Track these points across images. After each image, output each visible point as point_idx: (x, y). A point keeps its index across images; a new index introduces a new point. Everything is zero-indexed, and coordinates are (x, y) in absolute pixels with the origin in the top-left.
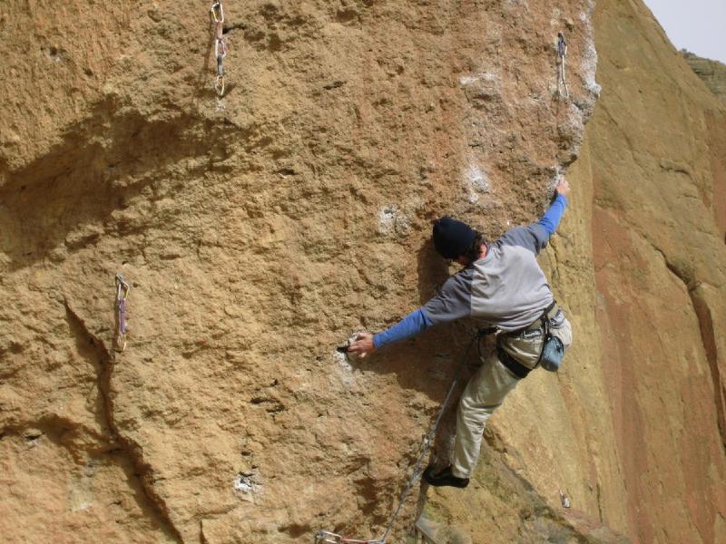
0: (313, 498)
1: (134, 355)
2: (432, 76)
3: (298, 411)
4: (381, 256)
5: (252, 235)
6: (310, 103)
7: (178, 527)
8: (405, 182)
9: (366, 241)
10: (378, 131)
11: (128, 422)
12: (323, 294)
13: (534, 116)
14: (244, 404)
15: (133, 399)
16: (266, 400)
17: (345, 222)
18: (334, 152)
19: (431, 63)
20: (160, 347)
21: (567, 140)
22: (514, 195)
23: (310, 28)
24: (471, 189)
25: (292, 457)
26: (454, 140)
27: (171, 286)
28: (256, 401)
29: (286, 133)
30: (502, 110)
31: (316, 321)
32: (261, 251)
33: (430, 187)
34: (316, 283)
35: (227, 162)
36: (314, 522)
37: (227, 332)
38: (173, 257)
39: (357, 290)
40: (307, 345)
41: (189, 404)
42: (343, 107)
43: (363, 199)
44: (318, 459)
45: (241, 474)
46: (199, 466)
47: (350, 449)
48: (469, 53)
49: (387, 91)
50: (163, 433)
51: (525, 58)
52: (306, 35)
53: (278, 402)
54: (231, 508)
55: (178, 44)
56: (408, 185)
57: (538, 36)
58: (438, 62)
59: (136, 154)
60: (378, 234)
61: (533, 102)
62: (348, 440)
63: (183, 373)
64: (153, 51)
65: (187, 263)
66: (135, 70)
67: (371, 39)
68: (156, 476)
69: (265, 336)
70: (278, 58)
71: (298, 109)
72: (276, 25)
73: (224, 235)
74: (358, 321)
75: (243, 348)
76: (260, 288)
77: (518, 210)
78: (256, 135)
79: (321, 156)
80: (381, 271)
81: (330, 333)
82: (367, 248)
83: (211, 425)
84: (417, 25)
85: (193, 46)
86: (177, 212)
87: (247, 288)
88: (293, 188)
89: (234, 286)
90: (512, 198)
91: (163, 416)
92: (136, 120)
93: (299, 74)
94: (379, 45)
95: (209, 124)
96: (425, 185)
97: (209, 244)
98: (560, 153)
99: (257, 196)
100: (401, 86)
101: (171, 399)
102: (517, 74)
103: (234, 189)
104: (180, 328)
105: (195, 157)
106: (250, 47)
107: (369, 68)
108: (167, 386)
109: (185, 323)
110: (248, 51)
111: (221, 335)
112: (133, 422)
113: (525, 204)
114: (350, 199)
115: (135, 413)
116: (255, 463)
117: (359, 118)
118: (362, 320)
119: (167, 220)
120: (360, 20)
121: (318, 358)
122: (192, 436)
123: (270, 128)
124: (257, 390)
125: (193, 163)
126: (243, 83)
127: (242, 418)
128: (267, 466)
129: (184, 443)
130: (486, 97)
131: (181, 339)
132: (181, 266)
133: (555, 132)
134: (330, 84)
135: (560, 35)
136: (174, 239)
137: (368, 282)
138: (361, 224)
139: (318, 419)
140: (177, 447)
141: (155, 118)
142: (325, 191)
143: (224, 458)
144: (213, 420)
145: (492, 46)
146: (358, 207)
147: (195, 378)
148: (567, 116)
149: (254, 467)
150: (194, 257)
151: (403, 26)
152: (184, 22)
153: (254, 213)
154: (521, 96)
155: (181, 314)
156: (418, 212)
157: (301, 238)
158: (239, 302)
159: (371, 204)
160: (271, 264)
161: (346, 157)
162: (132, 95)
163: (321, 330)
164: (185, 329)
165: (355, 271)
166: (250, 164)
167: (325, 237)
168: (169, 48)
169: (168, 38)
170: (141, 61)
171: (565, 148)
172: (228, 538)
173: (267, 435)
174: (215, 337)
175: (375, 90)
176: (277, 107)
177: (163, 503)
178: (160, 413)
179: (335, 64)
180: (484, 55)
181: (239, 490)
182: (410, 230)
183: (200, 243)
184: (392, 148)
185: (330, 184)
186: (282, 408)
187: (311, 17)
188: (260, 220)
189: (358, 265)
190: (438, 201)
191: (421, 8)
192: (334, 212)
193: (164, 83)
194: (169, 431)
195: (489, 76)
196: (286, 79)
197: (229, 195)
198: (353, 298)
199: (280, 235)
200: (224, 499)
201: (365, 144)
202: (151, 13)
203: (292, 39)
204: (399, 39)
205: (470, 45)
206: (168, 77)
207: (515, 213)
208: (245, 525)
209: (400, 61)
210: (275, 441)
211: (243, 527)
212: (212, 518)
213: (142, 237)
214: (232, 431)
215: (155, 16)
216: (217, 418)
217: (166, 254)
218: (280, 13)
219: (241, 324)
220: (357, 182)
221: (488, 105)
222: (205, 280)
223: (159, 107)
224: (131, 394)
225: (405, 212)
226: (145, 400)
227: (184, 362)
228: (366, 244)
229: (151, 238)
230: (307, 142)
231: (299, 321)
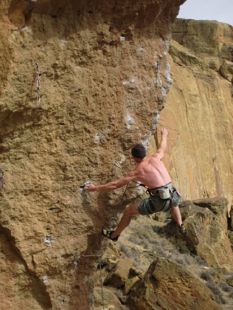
0: (73, 244)
1: (7, 197)
2: (113, 83)
3: (66, 212)
4: (95, 152)
5: (49, 148)
6: (69, 98)
7: (24, 258)
8: (104, 124)
9: (90, 147)
10: (94, 106)
11: (5, 222)
12: (75, 168)
13: (149, 93)
14: (47, 211)
15: (7, 213)
16: (55, 208)
17: (83, 140)
18: (78, 115)
19: (113, 78)
20: (16, 193)
21: (161, 101)
22: (142, 124)
23: (69, 70)
24: (127, 124)
25: (65, 229)
26: (121, 106)
27: (19, 170)
28: (51, 209)
29: (61, 109)
30: (138, 93)
31: (73, 178)
32: (52, 154)
33: (113, 125)
34: (73, 164)
35: (39, 123)
36: (74, 252)
37: (40, 185)
38: (20, 159)
39: (87, 165)
40: (69, 187)
41: (27, 213)
42: (81, 98)
43: (89, 132)
44: (74, 229)
45: (47, 236)
46: (32, 235)
47: (86, 224)
48: (126, 73)
49: (97, 90)
50: (18, 224)
51: (145, 72)
52: (68, 73)
53: (60, 209)
54: (44, 250)
55: (23, 83)
56: (105, 125)
57: (150, 63)
58: (115, 77)
59: (7, 123)
60: (94, 144)
61: (149, 88)
62: (85, 221)
63: (25, 202)
64: (15, 86)
65: (25, 160)
66: (9, 95)
67: (91, 71)
68: (16, 241)
69: (54, 185)
70: (58, 82)
71: (65, 100)
72: (57, 70)
73: (38, 149)
74: (87, 176)
75: (46, 190)
76: (52, 167)
77: (144, 129)
78: (50, 112)
79: (74, 117)
80: (96, 157)
81: (78, 182)
82: (90, 149)
83: (35, 220)
84: (107, 64)
85: (29, 83)
86: (21, 142)
87: (48, 168)
88: (64, 130)
89: (43, 168)
90: (142, 125)
91: (18, 218)
92: (9, 112)
93: (65, 87)
94: (94, 73)
95: (34, 110)
96: (112, 124)
97: (33, 153)
98: (158, 106)
99: (50, 134)
100: (102, 88)
101: (20, 211)
102: (143, 78)
103: (42, 132)
104: (23, 185)
105: (28, 122)
106: (48, 80)
107: (91, 82)
108: (20, 207)
109: (25, 183)
110: (48, 81)
111: (38, 186)
112: (7, 221)
113: (146, 126)
114: (84, 132)
115: (8, 218)
116: (52, 232)
117: (87, 102)
118: (89, 176)
119: (18, 146)
120: (87, 65)
121: (73, 191)
122: (28, 225)
123: (55, 109)
124: (52, 205)
125: (27, 124)
126: (46, 93)
127: (46, 216)
128: (56, 233)
129: (26, 227)
130: (132, 89)
131: (24, 189)
132: (23, 162)
133: (157, 98)
134: (77, 90)
135: (157, 62)
136: (20, 152)
137: (91, 162)
138: (89, 141)
139: (74, 214)
140: (23, 229)
141: (15, 110)
142: (75, 130)
143: (41, 232)
144: (36, 218)
145: (134, 69)
146: (87, 134)
147: (29, 203)
148: (161, 92)
149: (51, 234)
150: (28, 158)
151: (102, 65)
152: (26, 74)
153: (49, 140)
154: (144, 87)
155: (23, 180)
156: (109, 135)
157: (67, 148)
158: (44, 174)
159: (92, 133)
160: (56, 158)
161: (83, 116)
162: (8, 104)
163: (74, 181)
164: (25, 185)
165: (86, 158)
166: (48, 122)
167: (75, 147)
168: (20, 85)
169: (20, 81)
170: (11, 91)
171: (160, 104)
172: (43, 261)
173: (56, 221)
174: (36, 187)
175: (93, 91)
176: (58, 101)
177: (19, 250)
178: (17, 217)
179: (78, 82)
180: (131, 73)
181: (46, 243)
182: (106, 141)
183: (29, 153)
184: (99, 111)
185: (77, 127)
186: (61, 211)
187: (70, 66)
188: (51, 143)
189: (88, 156)
190: (116, 130)
191: (108, 58)
192: (79, 137)
193: (19, 98)
194: (20, 223)
195: (133, 81)
196: (61, 90)
197: (40, 135)
198: (86, 168)
199: (59, 148)
200: (41, 246)
201: (90, 111)
202: (15, 73)
203: (62, 75)
204: (101, 70)
205: (126, 69)
206: (20, 95)
207: (143, 130)
208: (49, 256)
209: (101, 79)
210: (59, 223)
211: (48, 257)
212: (37, 254)
213: (8, 153)
214: (43, 221)
215: (16, 74)
216: (37, 217)
217: (17, 158)
218: (59, 66)
219: (45, 181)
220: (87, 125)
221: (133, 91)
222: (32, 167)
223: (17, 106)
224: (6, 211)
225: (104, 135)
226: (11, 213)
227: (24, 198)
228: (90, 148)
229: (12, 153)
230: (68, 112)
231: (66, 178)
